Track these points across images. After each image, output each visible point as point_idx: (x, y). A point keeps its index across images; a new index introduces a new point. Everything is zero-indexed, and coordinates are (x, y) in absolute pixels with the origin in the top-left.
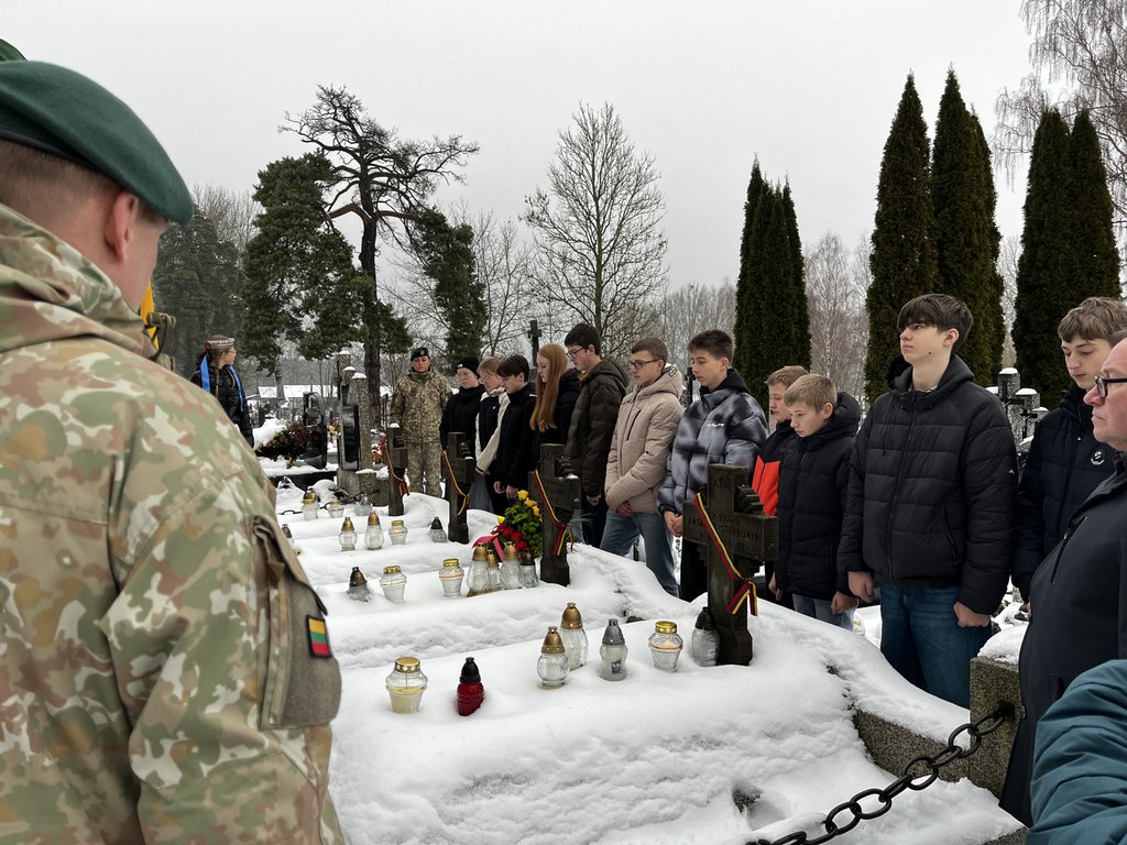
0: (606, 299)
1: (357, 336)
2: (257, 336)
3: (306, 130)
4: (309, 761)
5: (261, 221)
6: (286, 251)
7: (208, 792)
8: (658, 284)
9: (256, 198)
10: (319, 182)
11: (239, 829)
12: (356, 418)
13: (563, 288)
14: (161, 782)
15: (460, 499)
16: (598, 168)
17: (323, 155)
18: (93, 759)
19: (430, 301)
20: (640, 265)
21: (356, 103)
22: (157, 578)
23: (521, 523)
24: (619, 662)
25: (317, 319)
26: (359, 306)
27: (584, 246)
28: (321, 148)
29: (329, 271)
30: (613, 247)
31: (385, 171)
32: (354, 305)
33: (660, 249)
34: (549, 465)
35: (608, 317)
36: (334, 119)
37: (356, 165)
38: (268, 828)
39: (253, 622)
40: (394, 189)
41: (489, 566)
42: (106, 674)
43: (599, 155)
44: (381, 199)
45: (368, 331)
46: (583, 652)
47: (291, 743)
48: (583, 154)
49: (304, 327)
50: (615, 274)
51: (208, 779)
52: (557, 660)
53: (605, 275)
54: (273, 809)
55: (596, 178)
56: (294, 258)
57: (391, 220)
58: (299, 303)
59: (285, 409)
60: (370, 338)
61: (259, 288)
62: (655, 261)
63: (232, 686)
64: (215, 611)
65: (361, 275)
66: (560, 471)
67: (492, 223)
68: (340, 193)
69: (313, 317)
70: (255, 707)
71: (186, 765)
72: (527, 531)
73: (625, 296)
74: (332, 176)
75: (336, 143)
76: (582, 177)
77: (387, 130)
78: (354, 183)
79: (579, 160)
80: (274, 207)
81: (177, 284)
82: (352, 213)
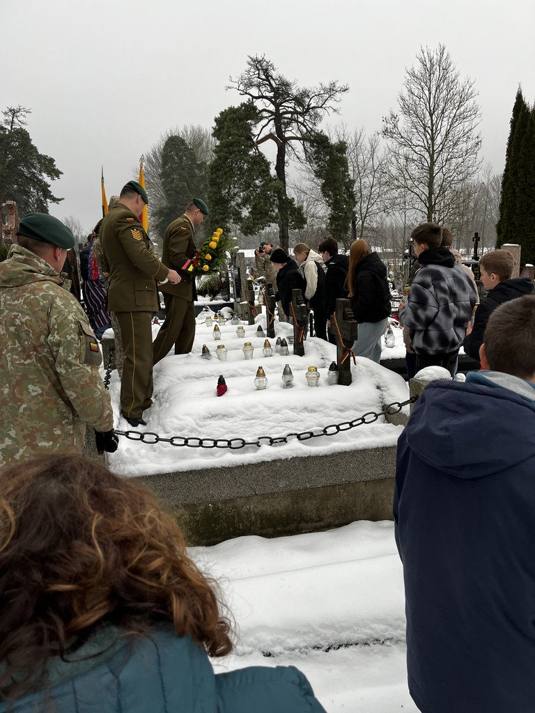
0: (436, 185)
1: (273, 220)
3: (242, 87)
4: (92, 371)
5: (218, 150)
6: (231, 168)
7: (71, 375)
8: (473, 173)
9: (214, 135)
10: (250, 121)
11: (77, 382)
12: (239, 275)
14: (62, 373)
16: (433, 92)
17: (253, 103)
18: (48, 367)
19: (321, 194)
20: (461, 160)
21: (271, 65)
22: (56, 332)
24: (290, 381)
25: (250, 210)
26: (274, 200)
27: (422, 149)
28: (251, 98)
29: (257, 179)
30: (442, 148)
32: (272, 200)
36: (258, 78)
37: (272, 108)
39: (77, 342)
40: (296, 121)
43: (434, 83)
44: (288, 128)
45: (279, 216)
47: (87, 367)
48: (422, 84)
49: (243, 215)
50: (443, 167)
51: (70, 372)
53: (436, 168)
54: (84, 379)
56: (236, 172)
57: (293, 142)
58: (239, 200)
60: (281, 220)
61: (217, 193)
62: (472, 156)
63: (73, 354)
64: (68, 339)
65: (275, 180)
67: (362, 137)
68: (263, 127)
69: (248, 209)
71: (66, 369)
73: (450, 182)
74: (257, 116)
75: (260, 94)
76: (422, 100)
77: (291, 82)
78: (271, 119)
79: (420, 88)
80: (224, 141)
81: (175, 191)
82: (270, 140)
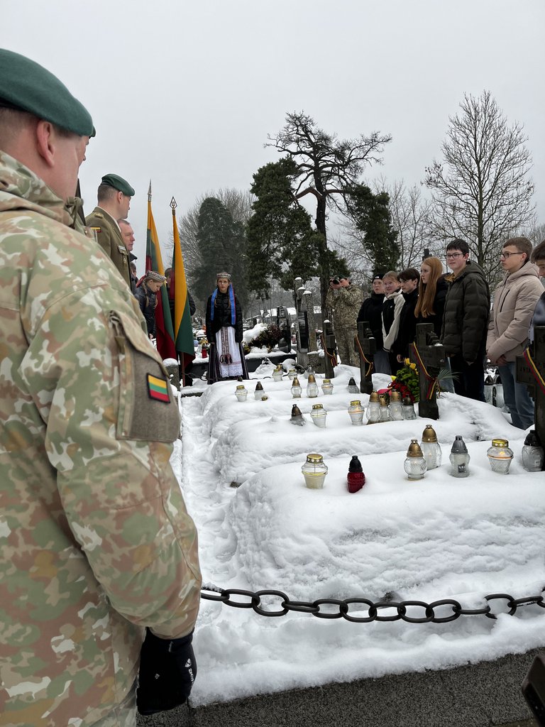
0: (486, 234)
1: (315, 273)
2: (256, 277)
3: (280, 144)
4: (152, 462)
5: (256, 206)
6: (271, 223)
7: (88, 475)
8: (526, 219)
9: (252, 191)
10: (289, 176)
11: (105, 497)
12: (306, 319)
13: (453, 229)
14: (63, 468)
15: (367, 365)
16: (479, 140)
17: (291, 158)
18: (30, 452)
19: (362, 247)
20: (512, 206)
21: (310, 121)
22: (46, 343)
23: (407, 380)
24: (464, 465)
25: (290, 264)
26: (316, 253)
27: (469, 197)
28: (290, 154)
29: (297, 232)
30: (491, 195)
31: (330, 163)
32: (313, 253)
33: (528, 193)
34: (422, 338)
35: (487, 246)
36: (297, 133)
37: (311, 162)
38: (124, 498)
39: (108, 374)
40: (336, 174)
41: (381, 405)
42: (30, 403)
43: (480, 130)
44: (328, 182)
45: (322, 269)
46: (438, 458)
47: (139, 450)
48: (467, 131)
49: (283, 270)
50: (493, 215)
51: (87, 467)
52: (416, 461)
53: (485, 216)
54: (126, 487)
55: (478, 147)
56: (275, 227)
57: (335, 195)
58: (279, 255)
59: (268, 318)
60: (323, 273)
61: (256, 248)
62: (524, 202)
63: (96, 411)
64: (82, 365)
65: (316, 233)
66: (430, 341)
67: (402, 190)
68: (302, 182)
69: (288, 263)
70: (113, 425)
71: (75, 458)
72: (411, 385)
73: (501, 229)
74: (296, 171)
75: (299, 150)
76: (467, 148)
77: (330, 135)
78: (310, 174)
79: (465, 136)
80: (263, 196)
81: (211, 251)
82: (310, 193)
